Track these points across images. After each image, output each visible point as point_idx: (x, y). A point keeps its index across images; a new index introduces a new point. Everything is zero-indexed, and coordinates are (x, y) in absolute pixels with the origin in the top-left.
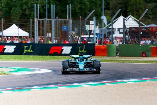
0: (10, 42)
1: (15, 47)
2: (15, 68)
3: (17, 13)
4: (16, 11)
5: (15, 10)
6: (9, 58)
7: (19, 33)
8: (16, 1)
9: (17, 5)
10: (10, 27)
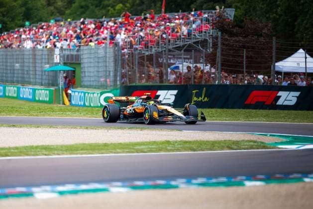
0: (289, 84)
1: (297, 94)
2: (289, 137)
3: (307, 26)
4: (305, 22)
5: (303, 21)
6: (283, 117)
7: (307, 66)
8: (306, 2)
9: (308, 11)
10: (292, 54)
